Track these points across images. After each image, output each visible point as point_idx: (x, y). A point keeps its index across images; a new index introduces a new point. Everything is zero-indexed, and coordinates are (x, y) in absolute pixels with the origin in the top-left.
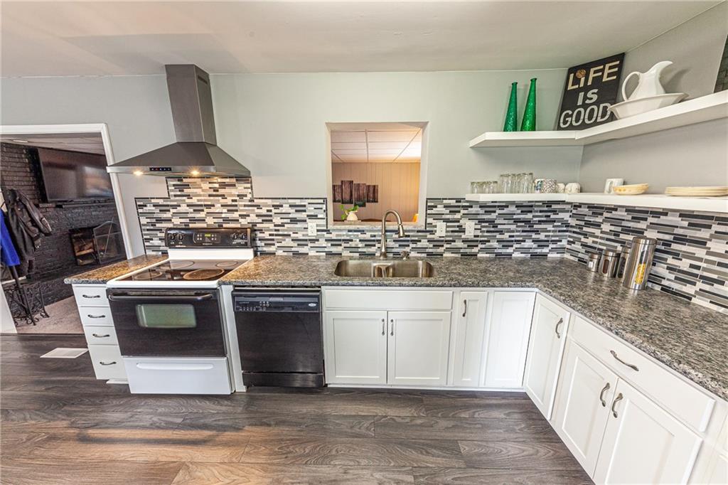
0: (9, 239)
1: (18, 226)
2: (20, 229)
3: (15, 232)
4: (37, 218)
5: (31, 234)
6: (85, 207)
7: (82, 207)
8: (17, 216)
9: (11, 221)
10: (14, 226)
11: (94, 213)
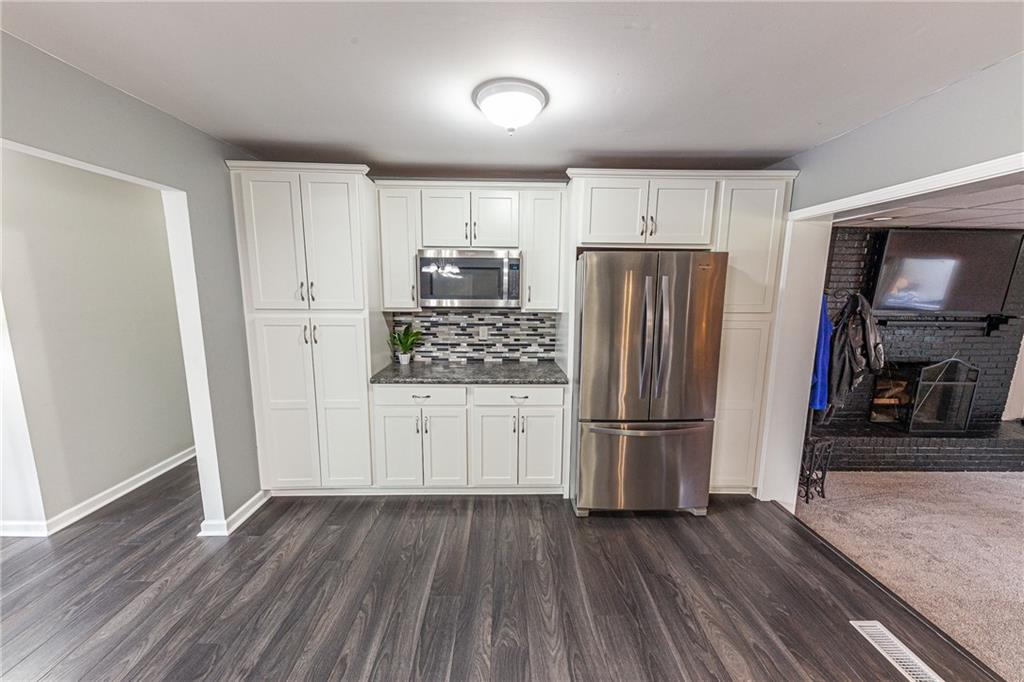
0: (827, 368)
1: (842, 351)
2: (843, 356)
3: (835, 359)
4: (872, 343)
5: (855, 366)
6: (917, 326)
7: (912, 326)
8: (847, 336)
9: (836, 343)
10: (837, 351)
11: (927, 339)
